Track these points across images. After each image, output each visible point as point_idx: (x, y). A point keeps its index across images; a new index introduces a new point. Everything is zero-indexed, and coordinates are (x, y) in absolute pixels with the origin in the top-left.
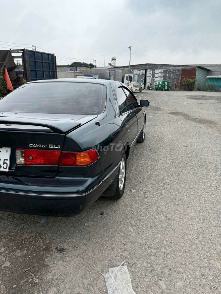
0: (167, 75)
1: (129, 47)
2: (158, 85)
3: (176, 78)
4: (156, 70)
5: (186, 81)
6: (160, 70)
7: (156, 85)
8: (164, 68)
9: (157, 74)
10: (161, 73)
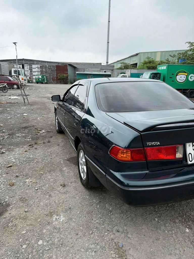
0: (44, 70)
1: (14, 43)
2: (39, 79)
3: (52, 73)
4: (33, 65)
5: (61, 75)
6: (36, 66)
7: (36, 79)
8: (40, 64)
9: (34, 69)
10: (38, 68)
